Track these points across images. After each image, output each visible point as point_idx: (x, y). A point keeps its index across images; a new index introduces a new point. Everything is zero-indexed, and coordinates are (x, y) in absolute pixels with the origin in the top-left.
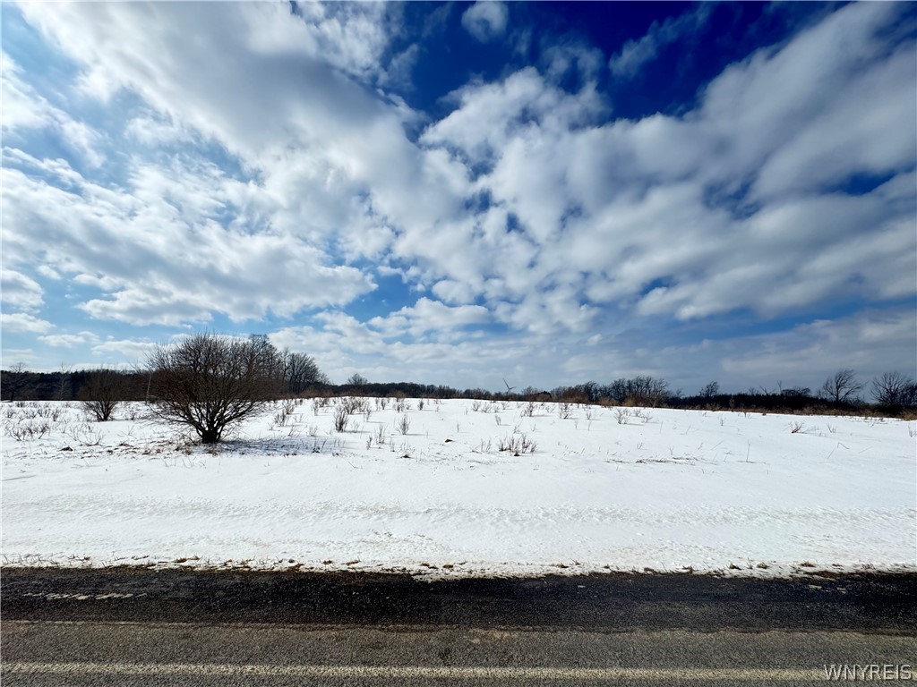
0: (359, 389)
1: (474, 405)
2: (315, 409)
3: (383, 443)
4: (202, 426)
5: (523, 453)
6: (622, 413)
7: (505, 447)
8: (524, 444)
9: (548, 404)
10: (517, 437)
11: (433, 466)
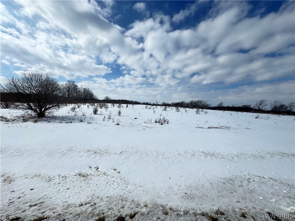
0: (107, 101)
1: (146, 107)
2: (88, 106)
3: (110, 119)
4: (37, 111)
5: (164, 123)
6: (198, 111)
7: (157, 121)
8: (164, 120)
9: (171, 107)
10: (162, 118)
11: (128, 129)
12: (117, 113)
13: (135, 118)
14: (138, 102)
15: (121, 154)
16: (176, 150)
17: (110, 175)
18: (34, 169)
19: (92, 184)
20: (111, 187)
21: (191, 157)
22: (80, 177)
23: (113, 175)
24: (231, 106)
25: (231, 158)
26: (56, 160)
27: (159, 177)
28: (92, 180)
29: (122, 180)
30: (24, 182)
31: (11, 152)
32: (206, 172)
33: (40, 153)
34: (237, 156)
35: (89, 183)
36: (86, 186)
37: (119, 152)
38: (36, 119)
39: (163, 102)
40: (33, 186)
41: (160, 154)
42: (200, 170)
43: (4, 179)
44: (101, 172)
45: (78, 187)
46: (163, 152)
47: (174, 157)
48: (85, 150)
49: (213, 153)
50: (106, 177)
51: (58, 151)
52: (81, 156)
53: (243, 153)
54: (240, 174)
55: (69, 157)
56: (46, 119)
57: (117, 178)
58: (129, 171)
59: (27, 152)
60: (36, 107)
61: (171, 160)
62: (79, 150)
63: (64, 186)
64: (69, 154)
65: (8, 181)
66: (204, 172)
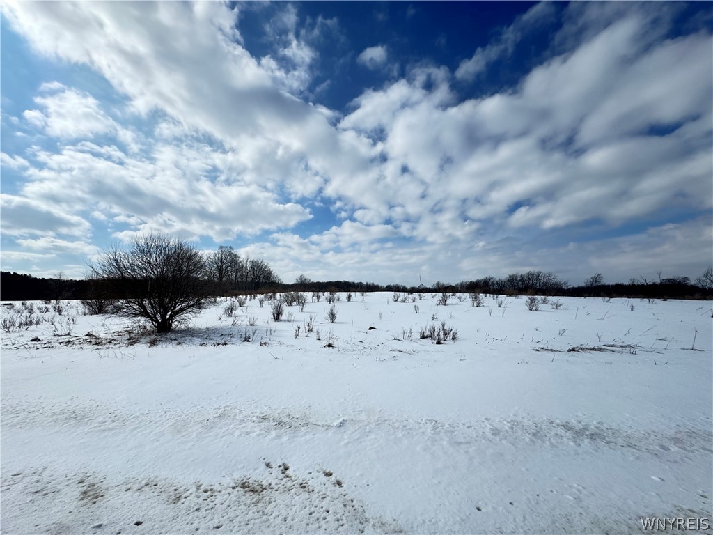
0: (304, 286)
1: (394, 296)
2: (261, 302)
3: (311, 331)
4: (156, 318)
5: (445, 340)
6: (533, 301)
7: (425, 334)
8: (444, 330)
9: (458, 294)
10: (438, 325)
11: (355, 357)
12: (327, 316)
13: (371, 328)
14: (375, 284)
15: (342, 429)
16: (486, 419)
17: (316, 491)
18: (145, 465)
19: (274, 515)
20: (320, 527)
21: (531, 440)
22: (246, 492)
23: (324, 491)
24: (626, 282)
25: (657, 448)
26: (193, 443)
27: (447, 503)
28: (273, 503)
29: (348, 507)
30: (123, 500)
31: (101, 419)
32: (585, 492)
33: (159, 423)
34: (677, 441)
35: (265, 513)
36: (260, 520)
37: (335, 424)
38: (153, 337)
39: (435, 282)
40: (142, 514)
41: (443, 431)
42: (566, 486)
43: (84, 489)
44: (293, 478)
45: (240, 522)
46: (449, 425)
47: (483, 441)
48: (256, 415)
49: (597, 428)
50: (308, 496)
51: (196, 417)
52: (248, 433)
53: (695, 431)
54: (700, 506)
55: (220, 435)
56: (173, 336)
57: (335, 501)
58: (364, 481)
59: (133, 420)
60: (156, 309)
61: (474, 448)
62: (241, 416)
63: (208, 518)
64: (221, 428)
65: (91, 497)
66: (579, 490)
